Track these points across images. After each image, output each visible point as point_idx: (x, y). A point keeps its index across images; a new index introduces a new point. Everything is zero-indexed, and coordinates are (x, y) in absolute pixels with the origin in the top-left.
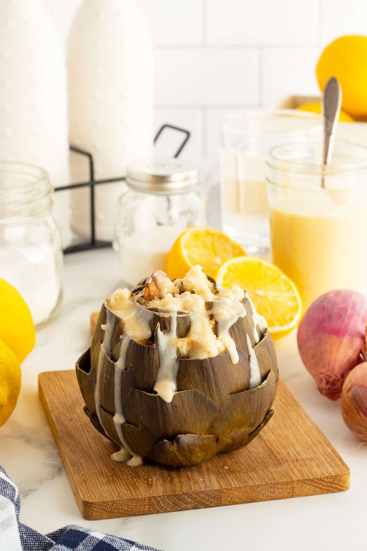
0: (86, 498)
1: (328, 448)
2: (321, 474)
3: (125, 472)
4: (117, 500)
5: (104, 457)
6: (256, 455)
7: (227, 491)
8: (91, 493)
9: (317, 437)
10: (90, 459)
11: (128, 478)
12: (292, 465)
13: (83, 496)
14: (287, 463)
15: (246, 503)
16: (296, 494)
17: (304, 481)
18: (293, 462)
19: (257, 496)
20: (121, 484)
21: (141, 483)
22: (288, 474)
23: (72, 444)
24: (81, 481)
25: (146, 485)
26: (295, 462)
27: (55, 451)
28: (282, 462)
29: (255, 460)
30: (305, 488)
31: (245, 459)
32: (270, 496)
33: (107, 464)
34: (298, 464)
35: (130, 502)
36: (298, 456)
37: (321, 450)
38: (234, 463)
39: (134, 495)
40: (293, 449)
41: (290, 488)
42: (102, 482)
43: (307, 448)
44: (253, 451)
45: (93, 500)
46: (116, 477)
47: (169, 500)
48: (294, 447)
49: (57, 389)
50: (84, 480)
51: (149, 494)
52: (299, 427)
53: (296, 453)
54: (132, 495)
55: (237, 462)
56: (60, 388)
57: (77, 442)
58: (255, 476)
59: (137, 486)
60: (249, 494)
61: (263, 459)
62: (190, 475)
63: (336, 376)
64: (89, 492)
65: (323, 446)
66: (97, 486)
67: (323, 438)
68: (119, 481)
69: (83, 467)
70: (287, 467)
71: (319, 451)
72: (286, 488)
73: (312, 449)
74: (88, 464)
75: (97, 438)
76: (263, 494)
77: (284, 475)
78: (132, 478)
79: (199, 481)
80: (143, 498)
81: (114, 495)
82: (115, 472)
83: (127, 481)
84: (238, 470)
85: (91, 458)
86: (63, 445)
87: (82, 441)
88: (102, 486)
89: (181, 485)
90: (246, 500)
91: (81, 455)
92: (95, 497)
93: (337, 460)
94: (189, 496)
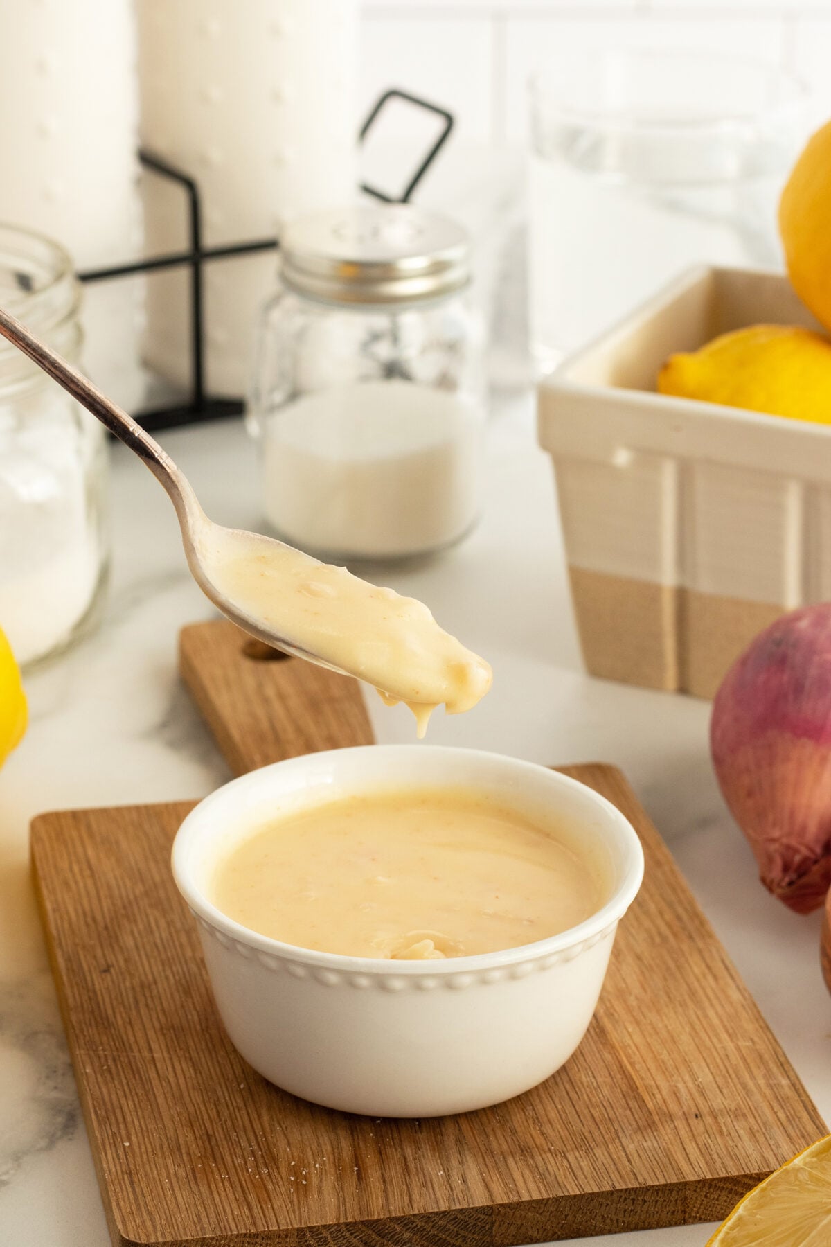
0: (130, 1229)
1: (783, 1077)
2: (759, 1163)
3: (240, 1145)
4: (212, 1239)
5: (185, 1094)
6: (590, 1096)
7: (508, 1210)
8: (145, 1215)
9: (756, 1039)
10: (148, 1100)
11: (246, 1163)
12: (684, 1132)
13: (124, 1223)
14: (670, 1122)
15: (559, 1238)
16: (693, 1214)
17: (713, 1184)
18: (687, 1119)
19: (589, 1223)
20: (227, 1185)
21: (281, 1183)
22: (671, 1159)
23: (104, 1050)
24: (119, 1172)
25: (292, 1190)
26: (693, 1121)
27: (64, 1058)
28: (656, 1118)
29: (586, 1111)
30: (717, 1200)
31: (559, 1107)
32: (623, 1222)
33: (192, 1120)
34: (701, 1128)
35: (249, 1243)
36: (700, 1100)
37: (762, 1082)
38: (531, 1121)
39: (259, 1222)
40: (687, 1078)
41: (676, 1201)
42: (176, 1175)
43: (727, 1075)
44: (582, 1083)
45: (148, 1236)
46: (215, 1161)
47: (352, 1234)
48: (691, 1071)
49: (76, 868)
50: (129, 1168)
51: (298, 1218)
52: (706, 1004)
53: (694, 1091)
54: (254, 1223)
55: (537, 1118)
56: (85, 867)
57: (117, 1044)
58: (584, 1164)
59: (268, 1192)
60: (566, 1216)
61: (609, 1109)
62: (410, 1159)
63: (811, 850)
64: (139, 1209)
65: (768, 1070)
66: (161, 1190)
67: (771, 1043)
68: (221, 1175)
69: (130, 1126)
70: (672, 1137)
71: (758, 1086)
72: (665, 1201)
73: (738, 1079)
74: (144, 1117)
75: (172, 1031)
76: (606, 1216)
77: (660, 1163)
78: (257, 1166)
79: (435, 1180)
80: (284, 1230)
81: (205, 1220)
82: (212, 1144)
83: (243, 1175)
84: (538, 1143)
85: (152, 1099)
86: (80, 1053)
87: (132, 1039)
88: (176, 1189)
89: (385, 1191)
90: (559, 1233)
91: (126, 1087)
92: (154, 1227)
93: (805, 1116)
94: (406, 1225)
